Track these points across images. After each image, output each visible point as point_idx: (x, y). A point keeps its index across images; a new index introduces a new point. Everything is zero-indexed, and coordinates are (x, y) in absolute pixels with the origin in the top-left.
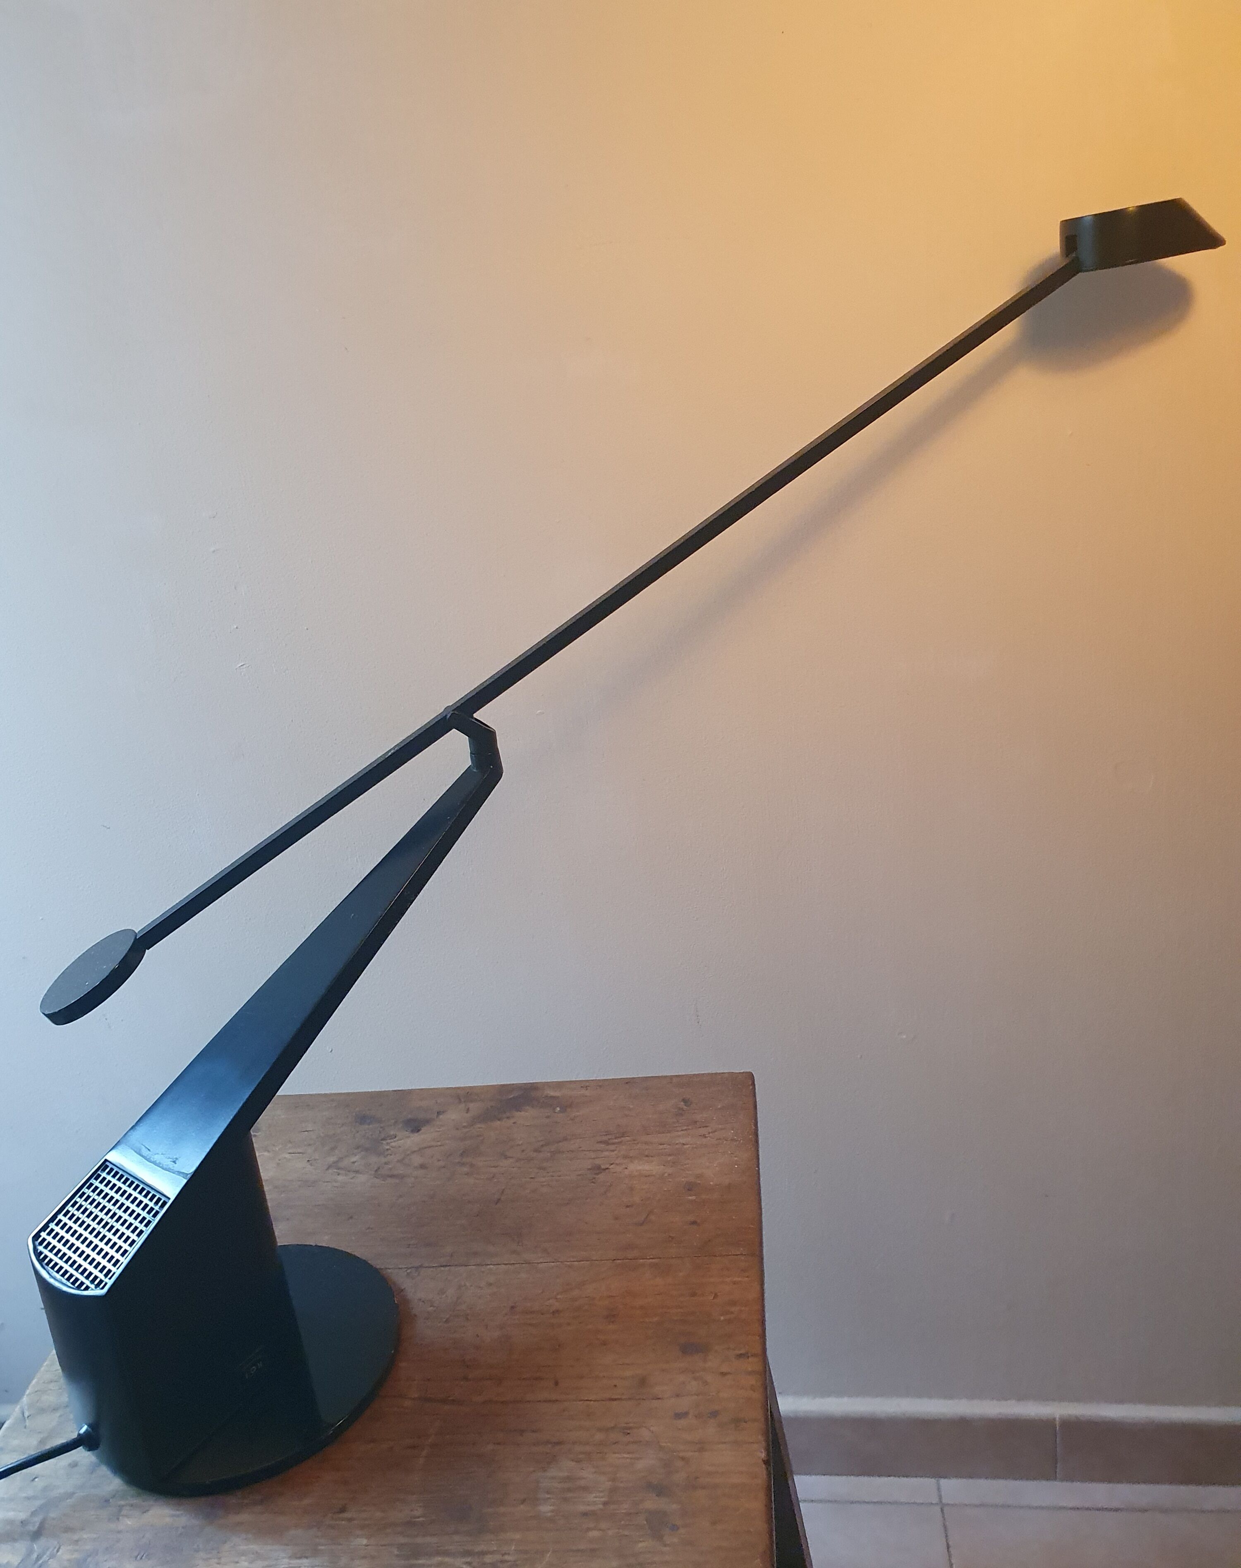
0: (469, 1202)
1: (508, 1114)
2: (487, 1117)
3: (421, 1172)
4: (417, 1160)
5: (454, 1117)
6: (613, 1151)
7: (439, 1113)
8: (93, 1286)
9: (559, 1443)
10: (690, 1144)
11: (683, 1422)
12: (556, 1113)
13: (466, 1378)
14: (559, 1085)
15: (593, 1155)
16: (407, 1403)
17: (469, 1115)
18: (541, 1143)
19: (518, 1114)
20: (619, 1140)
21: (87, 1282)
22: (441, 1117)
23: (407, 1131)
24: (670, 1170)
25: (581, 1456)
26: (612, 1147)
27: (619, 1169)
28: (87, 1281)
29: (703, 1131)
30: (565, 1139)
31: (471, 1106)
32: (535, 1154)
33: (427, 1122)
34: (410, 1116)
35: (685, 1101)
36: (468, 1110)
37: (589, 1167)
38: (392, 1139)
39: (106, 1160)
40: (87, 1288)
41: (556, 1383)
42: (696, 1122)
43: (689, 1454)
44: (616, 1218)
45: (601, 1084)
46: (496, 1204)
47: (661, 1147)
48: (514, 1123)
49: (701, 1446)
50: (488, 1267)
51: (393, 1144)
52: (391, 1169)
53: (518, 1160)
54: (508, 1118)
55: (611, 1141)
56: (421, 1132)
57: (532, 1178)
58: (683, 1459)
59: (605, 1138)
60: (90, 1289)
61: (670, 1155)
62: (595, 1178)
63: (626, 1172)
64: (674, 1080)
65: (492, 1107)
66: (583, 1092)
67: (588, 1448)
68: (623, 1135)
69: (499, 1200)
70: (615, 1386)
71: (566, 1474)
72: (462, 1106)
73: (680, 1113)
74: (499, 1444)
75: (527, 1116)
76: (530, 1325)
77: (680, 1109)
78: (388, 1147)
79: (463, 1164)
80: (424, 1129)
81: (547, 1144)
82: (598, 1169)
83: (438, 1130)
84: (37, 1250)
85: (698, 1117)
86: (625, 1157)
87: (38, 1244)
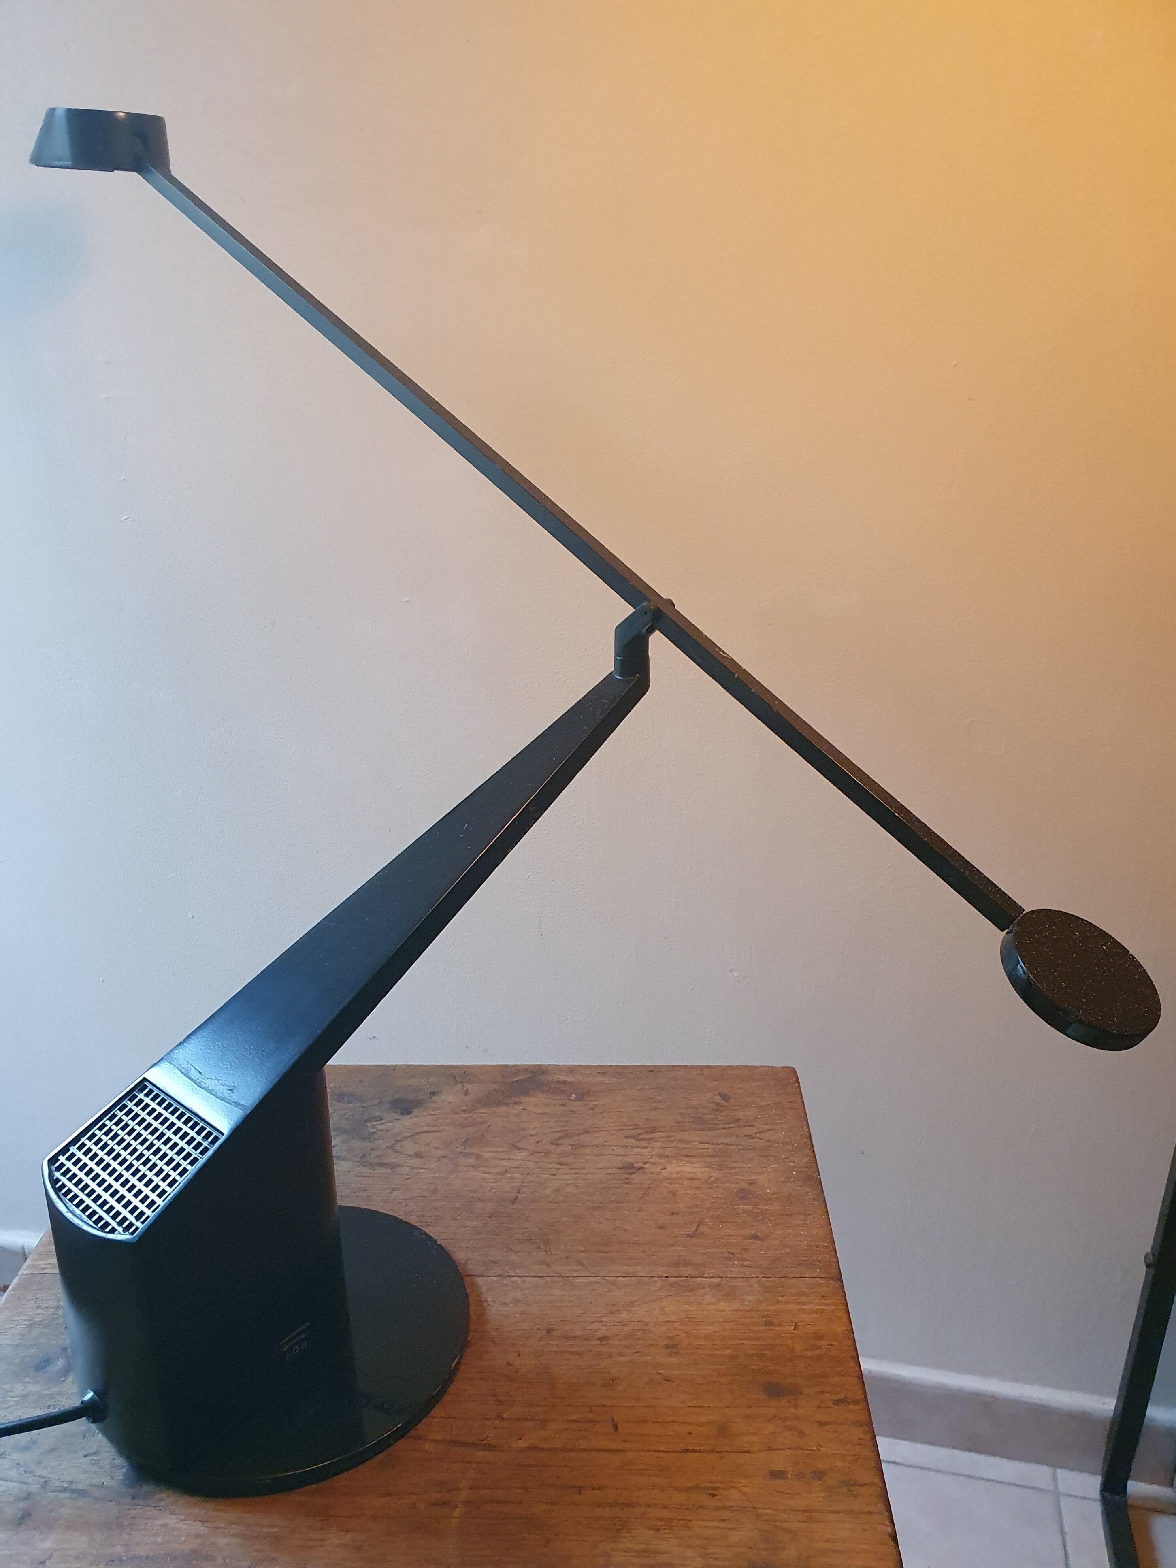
0: (480, 1200)
1: (515, 1099)
2: (489, 1101)
3: (416, 1162)
4: (410, 1147)
5: (450, 1098)
6: (646, 1148)
7: (432, 1094)
8: (120, 1229)
9: (629, 1505)
10: (736, 1145)
11: (779, 1483)
12: (572, 1100)
13: (500, 1417)
14: (572, 1070)
15: (621, 1151)
16: (428, 1446)
17: (468, 1098)
18: (557, 1135)
19: (528, 1099)
20: (651, 1136)
21: (114, 1224)
22: (434, 1098)
23: (395, 1112)
24: (715, 1174)
25: (659, 1523)
26: (645, 1144)
27: (657, 1169)
28: (114, 1221)
29: (747, 1131)
30: (586, 1132)
31: (470, 1087)
32: (553, 1147)
33: (419, 1103)
34: (397, 1096)
35: (724, 1097)
36: (466, 1093)
37: (620, 1165)
38: (378, 1121)
39: (145, 1079)
40: (113, 1231)
41: (616, 1427)
42: (738, 1120)
43: (795, 1525)
44: (661, 1227)
45: (620, 1071)
46: (513, 1203)
47: (702, 1146)
48: (524, 1109)
49: (810, 1515)
50: (512, 1279)
51: (379, 1127)
52: (379, 1157)
53: (533, 1153)
54: (515, 1103)
55: (641, 1137)
56: (411, 1115)
57: (552, 1175)
58: (789, 1531)
59: (633, 1133)
60: (116, 1232)
61: (713, 1156)
62: (628, 1179)
63: (665, 1173)
64: (706, 1071)
65: (494, 1090)
66: (600, 1079)
67: (666, 1514)
68: (654, 1130)
69: (516, 1198)
70: (690, 1433)
71: (642, 1546)
72: (459, 1086)
73: (717, 1109)
74: (552, 1503)
75: (535, 1103)
76: (573, 1353)
77: (717, 1104)
78: (374, 1130)
79: (467, 1155)
80: (415, 1111)
81: (567, 1136)
82: (630, 1169)
83: (433, 1113)
84: (53, 1177)
85: (740, 1115)
86: (660, 1156)
87: (54, 1169)
